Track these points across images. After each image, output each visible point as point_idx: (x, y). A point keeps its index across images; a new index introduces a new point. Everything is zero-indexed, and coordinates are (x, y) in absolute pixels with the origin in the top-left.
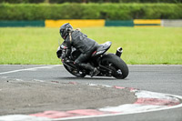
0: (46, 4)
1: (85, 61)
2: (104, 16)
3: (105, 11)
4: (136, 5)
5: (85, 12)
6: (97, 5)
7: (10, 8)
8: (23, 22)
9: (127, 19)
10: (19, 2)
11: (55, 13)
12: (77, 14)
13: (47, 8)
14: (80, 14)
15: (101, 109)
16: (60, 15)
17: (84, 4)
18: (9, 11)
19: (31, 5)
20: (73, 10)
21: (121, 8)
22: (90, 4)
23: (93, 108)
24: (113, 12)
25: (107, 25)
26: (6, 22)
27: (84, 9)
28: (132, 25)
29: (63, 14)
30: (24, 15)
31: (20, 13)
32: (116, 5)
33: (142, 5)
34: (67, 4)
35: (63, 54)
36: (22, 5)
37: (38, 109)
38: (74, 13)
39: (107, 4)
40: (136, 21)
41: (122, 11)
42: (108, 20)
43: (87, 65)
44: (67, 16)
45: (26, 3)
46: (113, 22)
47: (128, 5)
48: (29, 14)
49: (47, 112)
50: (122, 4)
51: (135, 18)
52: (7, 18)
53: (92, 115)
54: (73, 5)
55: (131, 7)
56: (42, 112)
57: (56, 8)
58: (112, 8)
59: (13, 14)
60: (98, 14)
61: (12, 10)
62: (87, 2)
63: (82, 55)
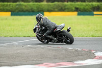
0: (44, 3)
1: (49, 34)
2: (77, 9)
3: (78, 7)
4: (95, 4)
5: (66, 7)
6: (73, 3)
7: (24, 5)
8: (31, 13)
9: (90, 11)
10: (29, 2)
11: (50, 8)
12: (62, 9)
13: (45, 5)
14: (63, 8)
15: (75, 62)
16: (52, 9)
17: (66, 3)
18: (24, 7)
19: (36, 3)
20: (60, 6)
21: (87, 5)
22: (69, 3)
23: (70, 62)
24: (82, 7)
25: (78, 15)
26: (22, 13)
27: (65, 6)
28: (93, 15)
29: (54, 9)
30: (32, 9)
31: (30, 8)
32: (84, 4)
33: (98, 3)
34: (56, 3)
35: (37, 30)
36: (31, 3)
37: (40, 62)
38: (60, 8)
39: (79, 3)
40: (95, 13)
41: (87, 7)
42: (79, 12)
43: (51, 37)
44: (56, 10)
45: (33, 2)
46: (82, 13)
47: (90, 3)
48: (35, 8)
49: (45, 64)
50: (87, 3)
51: (94, 11)
52: (23, 11)
53: (70, 65)
54: (60, 3)
55: (92, 5)
56: (42, 63)
57: (50, 5)
58: (81, 5)
59: (26, 8)
60: (74, 9)
61: (25, 6)
62: (67, 2)
63: (48, 31)
